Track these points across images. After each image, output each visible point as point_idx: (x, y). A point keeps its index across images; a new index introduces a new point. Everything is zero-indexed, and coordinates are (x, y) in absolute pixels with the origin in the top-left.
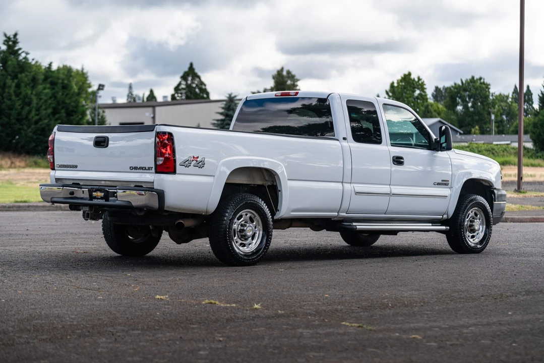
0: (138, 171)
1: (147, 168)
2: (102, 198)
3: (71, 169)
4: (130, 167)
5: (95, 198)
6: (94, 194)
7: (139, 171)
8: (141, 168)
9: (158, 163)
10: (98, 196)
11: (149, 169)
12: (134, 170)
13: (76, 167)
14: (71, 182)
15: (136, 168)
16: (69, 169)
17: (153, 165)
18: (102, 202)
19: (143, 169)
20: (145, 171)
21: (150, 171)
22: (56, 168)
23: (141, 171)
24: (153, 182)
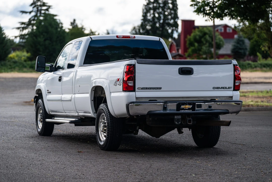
0: (219, 90)
1: (227, 88)
2: (189, 109)
3: (154, 90)
4: (213, 88)
5: (183, 109)
6: (182, 107)
7: (221, 90)
8: (223, 88)
9: (236, 84)
10: (186, 107)
11: (229, 88)
12: (216, 89)
13: (160, 88)
14: (148, 100)
15: (218, 88)
16: (152, 90)
17: (232, 86)
18: (190, 111)
19: (224, 89)
20: (226, 90)
21: (230, 89)
22: (136, 90)
23: (222, 89)
24: (232, 97)
